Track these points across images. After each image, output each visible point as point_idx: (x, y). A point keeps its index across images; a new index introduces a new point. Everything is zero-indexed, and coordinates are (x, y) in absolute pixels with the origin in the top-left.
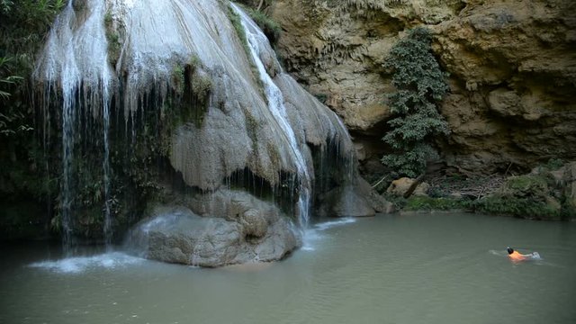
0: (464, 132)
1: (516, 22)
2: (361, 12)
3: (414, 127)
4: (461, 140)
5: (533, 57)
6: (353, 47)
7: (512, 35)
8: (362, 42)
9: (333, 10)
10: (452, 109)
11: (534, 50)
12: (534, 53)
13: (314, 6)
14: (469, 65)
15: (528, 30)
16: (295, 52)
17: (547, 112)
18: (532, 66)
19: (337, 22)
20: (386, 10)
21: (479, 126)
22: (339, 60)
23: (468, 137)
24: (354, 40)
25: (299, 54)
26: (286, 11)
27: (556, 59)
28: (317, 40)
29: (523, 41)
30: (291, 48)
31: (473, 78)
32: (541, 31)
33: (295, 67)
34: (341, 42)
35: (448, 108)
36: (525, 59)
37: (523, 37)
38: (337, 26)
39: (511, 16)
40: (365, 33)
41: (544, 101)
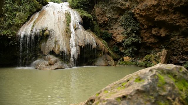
0: (148, 42)
1: (147, 6)
2: (115, 8)
3: (128, 41)
4: (148, 45)
5: (156, 16)
6: (117, 19)
7: (148, 10)
8: (119, 17)
9: (108, 9)
10: (143, 35)
11: (156, 14)
12: (157, 15)
13: (103, 9)
14: (143, 21)
15: (152, 8)
16: (102, 22)
17: (167, 33)
18: (157, 19)
19: (109, 12)
20: (121, 7)
21: (152, 40)
22: (114, 23)
23: (150, 44)
24: (116, 16)
25: (103, 22)
26: (98, 11)
27: (163, 16)
28: (106, 18)
29: (152, 12)
30: (101, 21)
31: (146, 24)
32: (156, 8)
33: (104, 26)
34: (113, 17)
35: (142, 35)
36: (155, 17)
37: (151, 10)
38: (110, 13)
39: (146, 5)
40: (119, 14)
41: (166, 30)
